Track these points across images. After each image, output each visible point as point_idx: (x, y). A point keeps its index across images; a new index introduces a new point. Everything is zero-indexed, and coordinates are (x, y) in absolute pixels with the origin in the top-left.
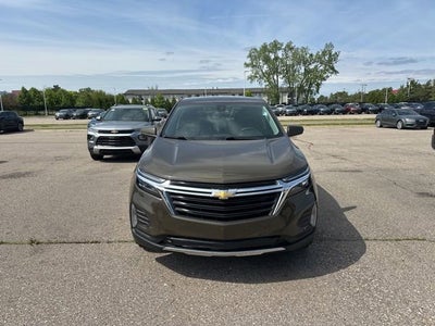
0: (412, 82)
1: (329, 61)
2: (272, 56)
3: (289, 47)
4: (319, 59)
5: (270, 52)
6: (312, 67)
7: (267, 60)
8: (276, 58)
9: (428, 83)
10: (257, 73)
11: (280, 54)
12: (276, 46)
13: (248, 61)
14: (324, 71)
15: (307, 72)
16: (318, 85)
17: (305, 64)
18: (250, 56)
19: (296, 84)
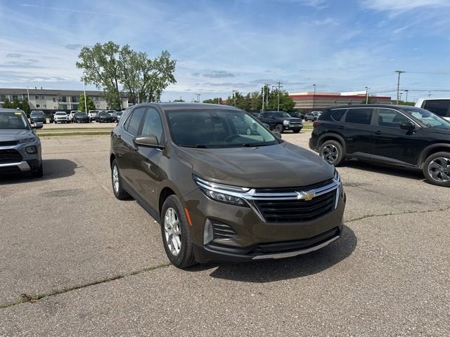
0: (237, 94)
1: (167, 68)
2: (108, 59)
3: (126, 51)
4: (157, 65)
5: (106, 53)
6: (150, 73)
7: (102, 62)
8: (113, 61)
9: (248, 96)
10: (92, 74)
11: (117, 57)
12: (111, 48)
13: (81, 61)
14: (163, 79)
15: (147, 78)
16: (159, 92)
17: (144, 70)
18: (82, 55)
19: (137, 90)
